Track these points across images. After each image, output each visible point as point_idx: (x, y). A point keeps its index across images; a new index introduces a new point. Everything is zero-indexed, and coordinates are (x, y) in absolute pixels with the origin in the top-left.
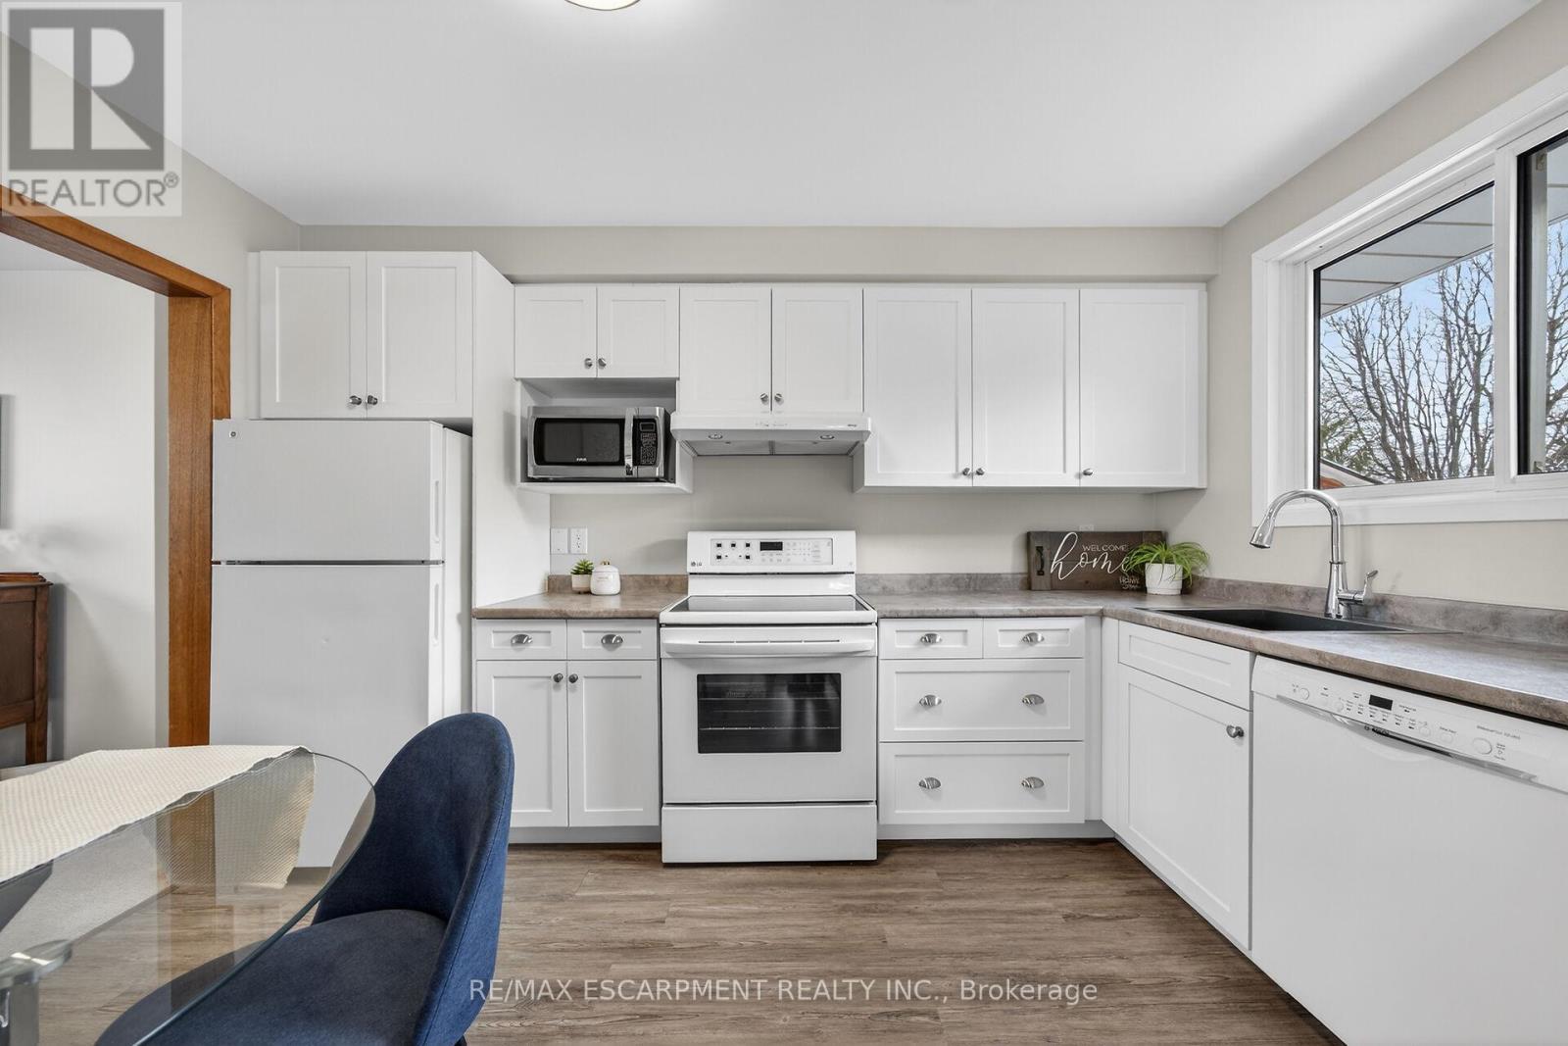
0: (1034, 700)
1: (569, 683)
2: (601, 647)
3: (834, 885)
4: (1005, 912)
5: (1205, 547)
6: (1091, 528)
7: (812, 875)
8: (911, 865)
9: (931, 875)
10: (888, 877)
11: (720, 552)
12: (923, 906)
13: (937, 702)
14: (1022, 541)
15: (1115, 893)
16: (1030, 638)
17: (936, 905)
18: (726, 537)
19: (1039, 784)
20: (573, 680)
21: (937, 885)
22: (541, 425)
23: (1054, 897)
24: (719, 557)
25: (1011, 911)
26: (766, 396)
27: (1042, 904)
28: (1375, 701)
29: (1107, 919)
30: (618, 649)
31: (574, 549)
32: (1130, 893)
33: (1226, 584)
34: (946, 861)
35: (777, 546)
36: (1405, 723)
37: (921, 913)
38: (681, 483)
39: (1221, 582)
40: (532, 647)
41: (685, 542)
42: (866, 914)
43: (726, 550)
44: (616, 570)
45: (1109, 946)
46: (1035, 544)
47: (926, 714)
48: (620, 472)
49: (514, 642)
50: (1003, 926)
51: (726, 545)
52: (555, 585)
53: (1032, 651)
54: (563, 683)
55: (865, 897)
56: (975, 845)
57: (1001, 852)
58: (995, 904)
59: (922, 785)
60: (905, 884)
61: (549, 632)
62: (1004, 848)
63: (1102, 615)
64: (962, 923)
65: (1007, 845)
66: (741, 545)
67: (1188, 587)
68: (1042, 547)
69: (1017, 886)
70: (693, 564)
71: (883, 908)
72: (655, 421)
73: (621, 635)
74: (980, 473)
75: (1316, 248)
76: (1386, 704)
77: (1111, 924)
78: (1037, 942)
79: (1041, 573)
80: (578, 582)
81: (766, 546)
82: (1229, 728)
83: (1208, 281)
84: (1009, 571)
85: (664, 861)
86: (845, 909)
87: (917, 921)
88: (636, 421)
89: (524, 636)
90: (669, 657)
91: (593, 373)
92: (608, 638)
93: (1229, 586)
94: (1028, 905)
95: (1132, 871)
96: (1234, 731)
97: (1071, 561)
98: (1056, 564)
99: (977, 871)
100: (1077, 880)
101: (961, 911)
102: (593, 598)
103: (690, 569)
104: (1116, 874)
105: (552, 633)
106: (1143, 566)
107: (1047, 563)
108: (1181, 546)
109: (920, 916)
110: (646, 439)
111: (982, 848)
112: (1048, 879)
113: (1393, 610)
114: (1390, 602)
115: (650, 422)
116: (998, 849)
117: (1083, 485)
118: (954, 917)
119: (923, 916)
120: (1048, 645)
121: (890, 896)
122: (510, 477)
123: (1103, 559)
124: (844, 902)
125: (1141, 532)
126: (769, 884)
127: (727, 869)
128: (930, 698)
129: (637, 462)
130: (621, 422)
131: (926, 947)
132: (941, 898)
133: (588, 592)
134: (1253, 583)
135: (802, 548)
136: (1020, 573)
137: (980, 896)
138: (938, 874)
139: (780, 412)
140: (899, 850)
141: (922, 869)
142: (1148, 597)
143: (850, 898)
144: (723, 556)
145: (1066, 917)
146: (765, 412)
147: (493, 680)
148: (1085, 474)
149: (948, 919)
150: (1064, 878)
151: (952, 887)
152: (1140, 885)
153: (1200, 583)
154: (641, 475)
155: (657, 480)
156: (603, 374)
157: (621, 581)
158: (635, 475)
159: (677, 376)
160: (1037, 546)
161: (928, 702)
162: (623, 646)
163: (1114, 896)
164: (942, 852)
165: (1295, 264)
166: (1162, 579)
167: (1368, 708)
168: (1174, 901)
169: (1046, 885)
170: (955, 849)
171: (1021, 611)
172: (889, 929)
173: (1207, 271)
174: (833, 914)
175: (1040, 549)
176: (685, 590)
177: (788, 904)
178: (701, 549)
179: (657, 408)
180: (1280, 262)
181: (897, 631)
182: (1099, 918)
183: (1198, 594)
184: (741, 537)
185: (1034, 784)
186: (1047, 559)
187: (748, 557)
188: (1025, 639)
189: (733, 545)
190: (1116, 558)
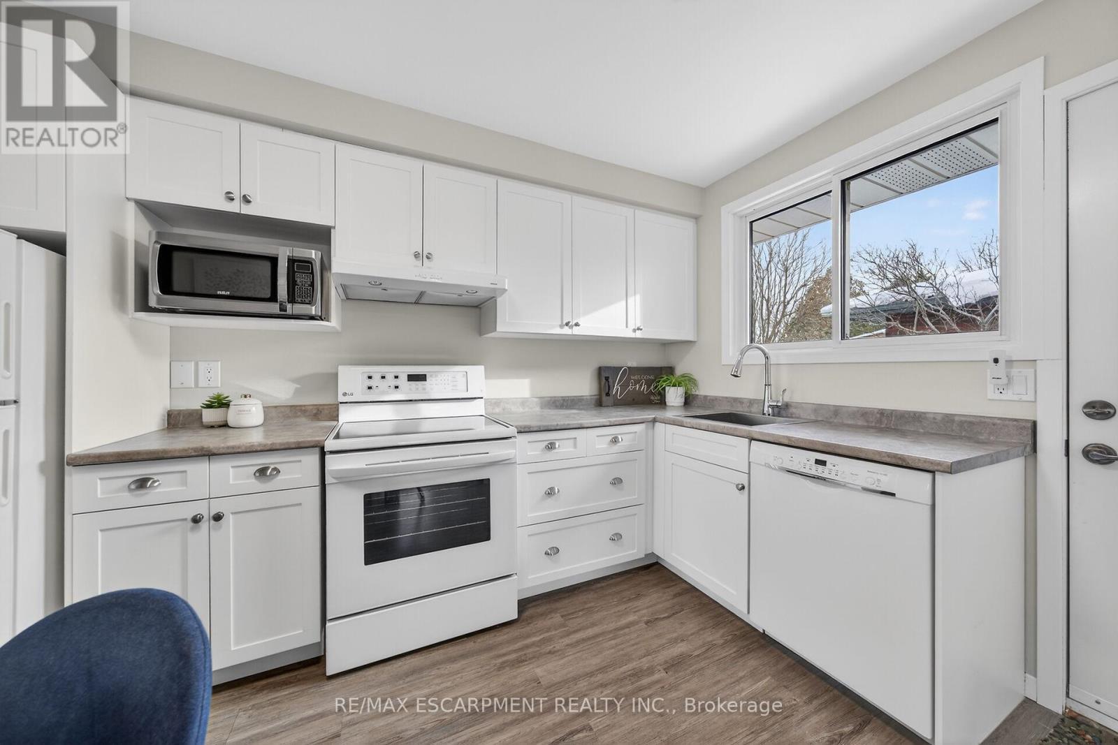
0: (617, 482)
1: (212, 522)
2: (253, 480)
3: (489, 649)
4: (611, 632)
5: (695, 376)
6: (635, 365)
7: (470, 645)
8: (542, 615)
9: (557, 618)
10: (527, 629)
11: (370, 383)
12: (559, 644)
13: (556, 491)
14: (596, 374)
15: (669, 598)
16: (615, 440)
17: (567, 641)
18: (376, 370)
19: (619, 537)
20: (218, 518)
21: (563, 625)
22: (166, 253)
23: (636, 611)
24: (370, 388)
25: (615, 629)
26: (419, 254)
27: (631, 618)
28: (818, 462)
29: (668, 617)
30: (275, 480)
31: (202, 383)
32: (675, 596)
33: (709, 398)
34: (567, 604)
35: (422, 378)
36: (833, 473)
37: (558, 651)
38: (334, 322)
39: (706, 397)
40: (157, 490)
41: (336, 375)
42: (521, 664)
43: (376, 381)
44: (259, 402)
45: (675, 635)
46: (604, 374)
47: (550, 501)
48: (274, 308)
49: (133, 487)
50: (613, 642)
51: (377, 377)
52: (176, 421)
53: (616, 448)
54: (204, 525)
55: (515, 651)
56: (579, 588)
57: (597, 588)
58: (604, 627)
59: (547, 553)
60: (541, 631)
61: (185, 472)
62: (599, 585)
63: (654, 421)
64: (588, 649)
65: (599, 583)
66: (390, 377)
67: (688, 401)
68: (608, 377)
69: (613, 611)
70: (345, 394)
71: (531, 656)
72: (311, 263)
73: (278, 466)
74: (577, 325)
75: (751, 210)
76: (823, 463)
77: (671, 620)
78: (635, 647)
79: (608, 394)
80: (210, 416)
81: (412, 378)
82: (737, 485)
83: (696, 218)
84: (587, 394)
85: (328, 674)
86: (501, 667)
87: (557, 658)
88: (292, 261)
89: (148, 479)
90: (335, 481)
91: (234, 207)
92: (262, 472)
93: (710, 399)
94: (623, 622)
95: (672, 581)
96: (740, 486)
97: (624, 386)
98: (616, 388)
99: (586, 606)
100: (644, 595)
101: (584, 640)
102: (230, 431)
103: (341, 399)
104: (664, 585)
105: (188, 472)
106: (664, 389)
107: (611, 389)
108: (683, 376)
109: (557, 654)
110: (301, 279)
111: (585, 588)
112: (630, 600)
113: (792, 410)
114: (791, 406)
115: (306, 264)
116: (594, 587)
117: (637, 336)
118: (581, 646)
119: (560, 653)
120: (625, 444)
121: (533, 644)
122: (121, 305)
123: (641, 385)
124: (500, 660)
125: (661, 368)
126: (434, 665)
127: (393, 662)
128: (552, 489)
129: (292, 299)
130: (274, 261)
131: (569, 676)
132: (569, 634)
133: (225, 425)
134: (723, 397)
135: (442, 381)
136: (595, 395)
137: (593, 625)
138: (562, 616)
139: (429, 268)
140: (530, 605)
141: (549, 616)
142: (668, 408)
143: (504, 655)
144: (374, 387)
145: (647, 623)
146: (416, 266)
147: (100, 533)
148: (638, 329)
149: (579, 648)
150: (638, 596)
151: (573, 624)
152: (678, 589)
153: (694, 398)
154: (295, 313)
155: (312, 318)
156: (247, 210)
157: (264, 412)
158: (289, 311)
159: (332, 224)
160: (605, 376)
161: (550, 492)
162: (280, 477)
163: (668, 600)
164: (560, 599)
165: (741, 217)
166: (674, 396)
167: (815, 466)
168: (698, 594)
169: (630, 604)
170: (567, 595)
171: (610, 421)
172: (539, 672)
173: (695, 212)
174: (495, 673)
175: (607, 379)
176: (336, 418)
177: (455, 677)
178: (351, 380)
179: (313, 251)
180: (734, 214)
181: (529, 442)
182: (664, 618)
183: (693, 404)
184: (390, 370)
185: (616, 537)
186: (611, 387)
187: (397, 387)
188: (612, 441)
189: (383, 377)
190: (649, 384)
